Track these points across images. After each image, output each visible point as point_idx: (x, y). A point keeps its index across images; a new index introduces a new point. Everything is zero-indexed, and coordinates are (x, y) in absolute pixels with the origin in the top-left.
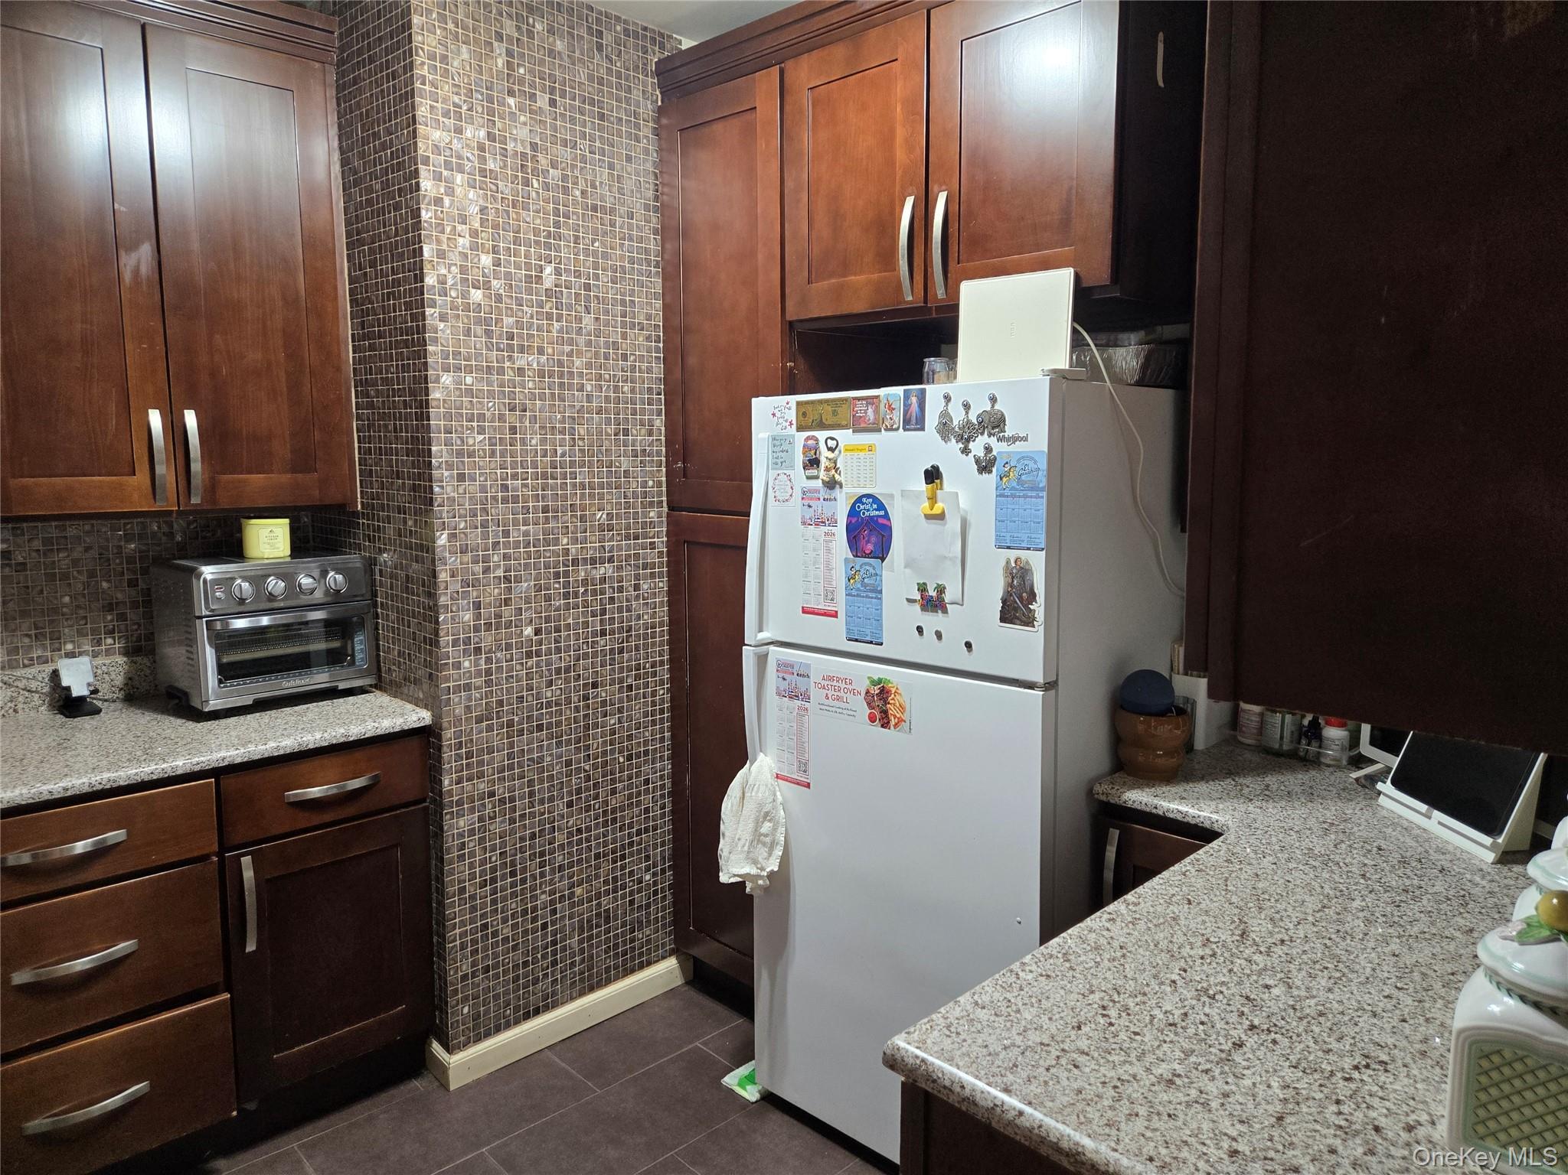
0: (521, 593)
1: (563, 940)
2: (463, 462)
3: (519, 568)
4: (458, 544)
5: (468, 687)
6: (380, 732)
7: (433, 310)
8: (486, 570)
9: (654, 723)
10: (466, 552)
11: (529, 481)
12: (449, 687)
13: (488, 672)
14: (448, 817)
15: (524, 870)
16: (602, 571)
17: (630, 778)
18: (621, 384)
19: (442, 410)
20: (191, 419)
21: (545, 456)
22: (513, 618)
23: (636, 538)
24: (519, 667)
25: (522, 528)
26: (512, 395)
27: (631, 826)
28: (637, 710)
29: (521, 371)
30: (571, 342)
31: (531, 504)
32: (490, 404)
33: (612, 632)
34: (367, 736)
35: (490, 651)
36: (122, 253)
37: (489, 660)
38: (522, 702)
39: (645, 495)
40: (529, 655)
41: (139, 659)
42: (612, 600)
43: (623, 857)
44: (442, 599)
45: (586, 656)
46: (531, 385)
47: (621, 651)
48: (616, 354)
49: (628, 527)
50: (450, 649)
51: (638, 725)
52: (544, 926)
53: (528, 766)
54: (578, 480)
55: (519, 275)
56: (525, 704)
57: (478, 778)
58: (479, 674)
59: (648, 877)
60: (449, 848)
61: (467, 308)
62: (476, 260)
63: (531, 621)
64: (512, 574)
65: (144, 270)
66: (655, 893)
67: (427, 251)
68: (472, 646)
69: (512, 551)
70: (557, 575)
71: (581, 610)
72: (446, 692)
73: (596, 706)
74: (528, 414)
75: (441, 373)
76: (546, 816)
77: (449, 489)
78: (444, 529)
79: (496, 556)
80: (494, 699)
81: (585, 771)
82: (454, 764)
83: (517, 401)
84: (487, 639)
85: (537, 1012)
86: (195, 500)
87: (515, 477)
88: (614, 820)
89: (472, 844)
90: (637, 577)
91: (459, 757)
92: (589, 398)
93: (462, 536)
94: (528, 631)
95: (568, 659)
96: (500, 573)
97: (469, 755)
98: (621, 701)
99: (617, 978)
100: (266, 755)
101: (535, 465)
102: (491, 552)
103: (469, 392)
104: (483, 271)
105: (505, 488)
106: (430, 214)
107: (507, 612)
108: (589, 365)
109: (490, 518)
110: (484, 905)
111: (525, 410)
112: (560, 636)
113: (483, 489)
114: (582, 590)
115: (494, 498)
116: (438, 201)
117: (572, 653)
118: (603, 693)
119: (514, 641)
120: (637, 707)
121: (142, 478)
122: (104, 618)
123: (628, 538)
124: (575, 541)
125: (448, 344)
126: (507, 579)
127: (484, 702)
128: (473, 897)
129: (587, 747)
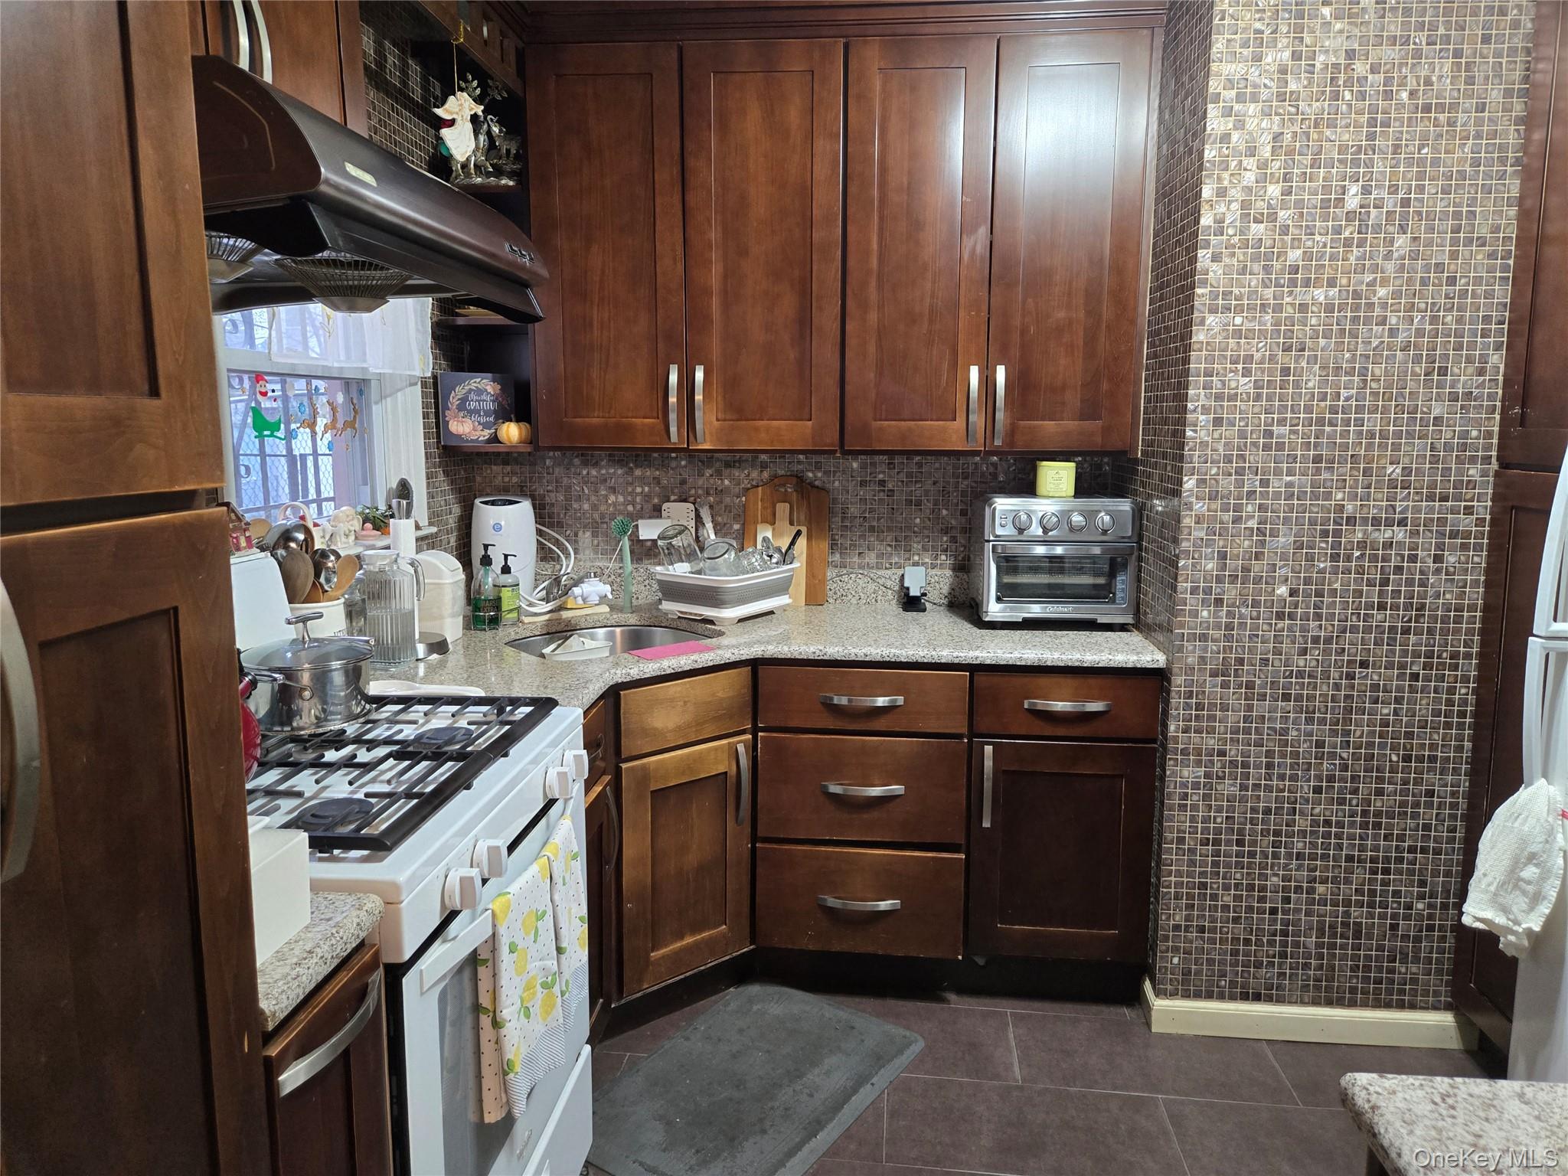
0: (1277, 548)
1: (1297, 934)
2: (1222, 406)
3: (1277, 522)
4: (1207, 490)
5: (1204, 638)
6: (1112, 664)
7: (1206, 251)
8: (1237, 520)
9: (1448, 726)
10: (1216, 498)
11: (1300, 428)
12: (1183, 634)
13: (1229, 627)
14: (1172, 762)
15: (1253, 843)
16: (1388, 534)
17: (1405, 782)
18: (1441, 314)
19: (1204, 352)
20: (1001, 373)
21: (1324, 399)
22: (1264, 574)
23: (1444, 498)
24: (1266, 627)
25: (1285, 477)
26: (1289, 334)
27: (1401, 838)
28: (1424, 706)
29: (1303, 308)
30: (1375, 269)
31: (1299, 453)
32: (1261, 345)
33: (1395, 607)
34: (1100, 665)
35: (1233, 605)
36: (964, 236)
37: (1230, 614)
38: (1267, 665)
39: (1464, 447)
40: (1280, 616)
41: (960, 574)
42: (1399, 570)
43: (1386, 871)
44: (1183, 545)
45: (1354, 629)
46: (1314, 321)
47: (1406, 631)
48: (1440, 279)
49: (1433, 485)
50: (1188, 596)
51: (1423, 724)
52: (1273, 911)
53: (1268, 735)
54: (1365, 428)
55: (1314, 202)
56: (1270, 668)
57: (1208, 733)
58: (1218, 626)
59: (1420, 906)
60: (1169, 794)
61: (1245, 244)
62: (1262, 193)
63: (1287, 580)
64: (1268, 526)
65: (979, 249)
66: (1430, 928)
67: (1207, 192)
68: (1213, 597)
69: (1270, 502)
70: (1325, 534)
71: (1353, 576)
72: (1180, 639)
73: (1364, 688)
74: (1306, 353)
75: (1207, 315)
76: (1286, 794)
77: (1203, 433)
78: (1193, 474)
79: (1250, 506)
80: (1233, 656)
81: (1341, 758)
82: (1182, 712)
83: (1295, 340)
84: (1231, 592)
85: (1257, 998)
86: (998, 442)
87: (1282, 422)
88: (1377, 826)
89: (1195, 798)
90: (1440, 547)
91: (1187, 706)
92: (1393, 332)
93: (1213, 482)
94: (1282, 591)
95: (1330, 628)
96: (1253, 524)
97: (1199, 707)
98: (1400, 689)
99: (1365, 1005)
100: (1010, 663)
101: (1308, 409)
102: (1244, 501)
103: (1238, 334)
104: (1269, 202)
105: (1269, 434)
106: (1213, 153)
107: (1256, 567)
108: (1396, 295)
109: (1247, 465)
110: (1203, 864)
111: (1303, 350)
112: (1322, 602)
113: (1242, 435)
114: (1357, 554)
115: (1255, 444)
116: (1226, 138)
117: (1336, 623)
118: (1374, 676)
119: (1263, 598)
120: (1424, 702)
121: (960, 422)
122: (942, 539)
123: (1431, 498)
124: (1354, 497)
125: (1219, 284)
126: (1261, 532)
127: (1221, 656)
128: (1192, 851)
129: (1347, 733)
